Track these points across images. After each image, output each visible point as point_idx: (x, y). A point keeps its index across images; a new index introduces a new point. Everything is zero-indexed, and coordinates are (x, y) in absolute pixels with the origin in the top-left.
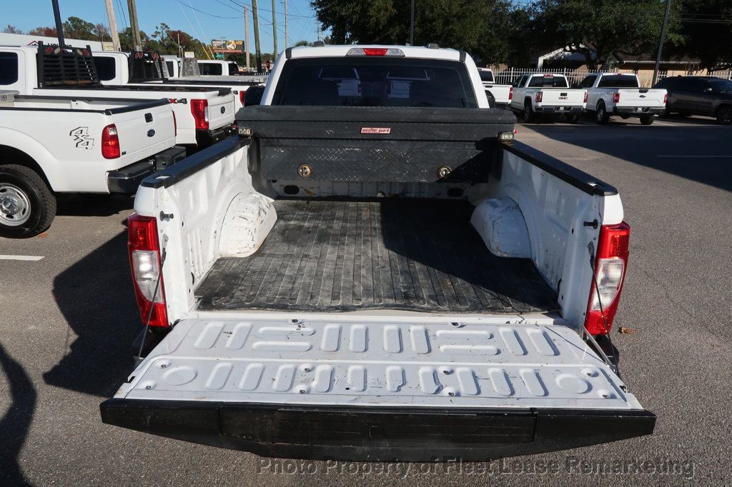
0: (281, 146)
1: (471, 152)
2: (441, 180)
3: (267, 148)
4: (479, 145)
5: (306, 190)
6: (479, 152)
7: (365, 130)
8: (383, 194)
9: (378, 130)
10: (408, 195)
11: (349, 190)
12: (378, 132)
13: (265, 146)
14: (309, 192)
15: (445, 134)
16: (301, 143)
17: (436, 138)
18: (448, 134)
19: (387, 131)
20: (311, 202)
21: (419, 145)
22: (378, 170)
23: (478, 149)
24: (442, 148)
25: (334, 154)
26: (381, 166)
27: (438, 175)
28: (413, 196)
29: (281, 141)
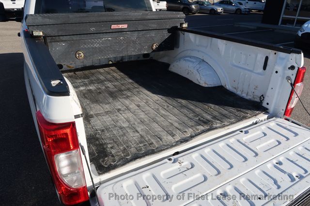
0: (62, 41)
1: (166, 35)
2: (154, 51)
3: (53, 43)
4: (169, 30)
5: (67, 66)
6: (170, 34)
7: (113, 27)
8: (112, 62)
9: (120, 26)
10: (124, 60)
12: (120, 27)
13: (51, 42)
14: (69, 67)
15: (154, 26)
17: (150, 29)
18: (156, 26)
19: (125, 26)
22: (122, 50)
23: (169, 32)
24: (153, 34)
25: (97, 43)
27: (152, 48)
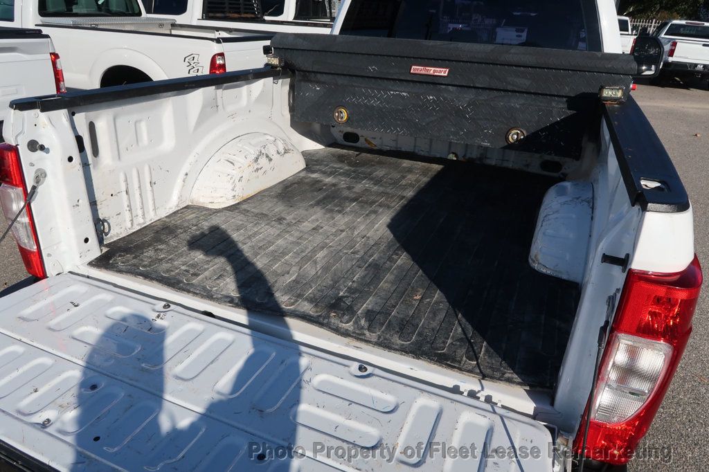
0: (319, 82)
1: (559, 111)
2: (510, 146)
3: (303, 83)
4: (572, 102)
5: (366, 140)
6: (570, 112)
7: (416, 69)
8: (456, 156)
9: (432, 71)
10: (488, 162)
11: (415, 146)
12: (432, 72)
13: (300, 81)
14: (369, 143)
15: (524, 83)
16: (341, 80)
17: (509, 88)
18: (528, 83)
19: (443, 72)
20: (364, 155)
21: (484, 96)
22: (428, 124)
23: (569, 109)
24: (517, 102)
25: (377, 97)
26: (433, 119)
27: (507, 139)
28: (493, 163)
29: (319, 76)
